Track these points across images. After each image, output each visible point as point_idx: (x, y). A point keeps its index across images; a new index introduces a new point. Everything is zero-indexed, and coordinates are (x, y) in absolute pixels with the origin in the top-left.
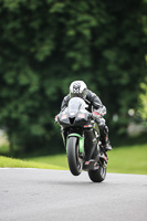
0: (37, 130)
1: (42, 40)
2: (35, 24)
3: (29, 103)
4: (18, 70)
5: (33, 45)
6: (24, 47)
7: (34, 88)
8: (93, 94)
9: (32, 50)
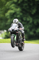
0: (32, 33)
1: (33, 9)
2: (31, 4)
3: (30, 26)
4: (27, 17)
5: (31, 10)
6: (28, 11)
7: (31, 22)
8: (20, 23)
9: (31, 11)
